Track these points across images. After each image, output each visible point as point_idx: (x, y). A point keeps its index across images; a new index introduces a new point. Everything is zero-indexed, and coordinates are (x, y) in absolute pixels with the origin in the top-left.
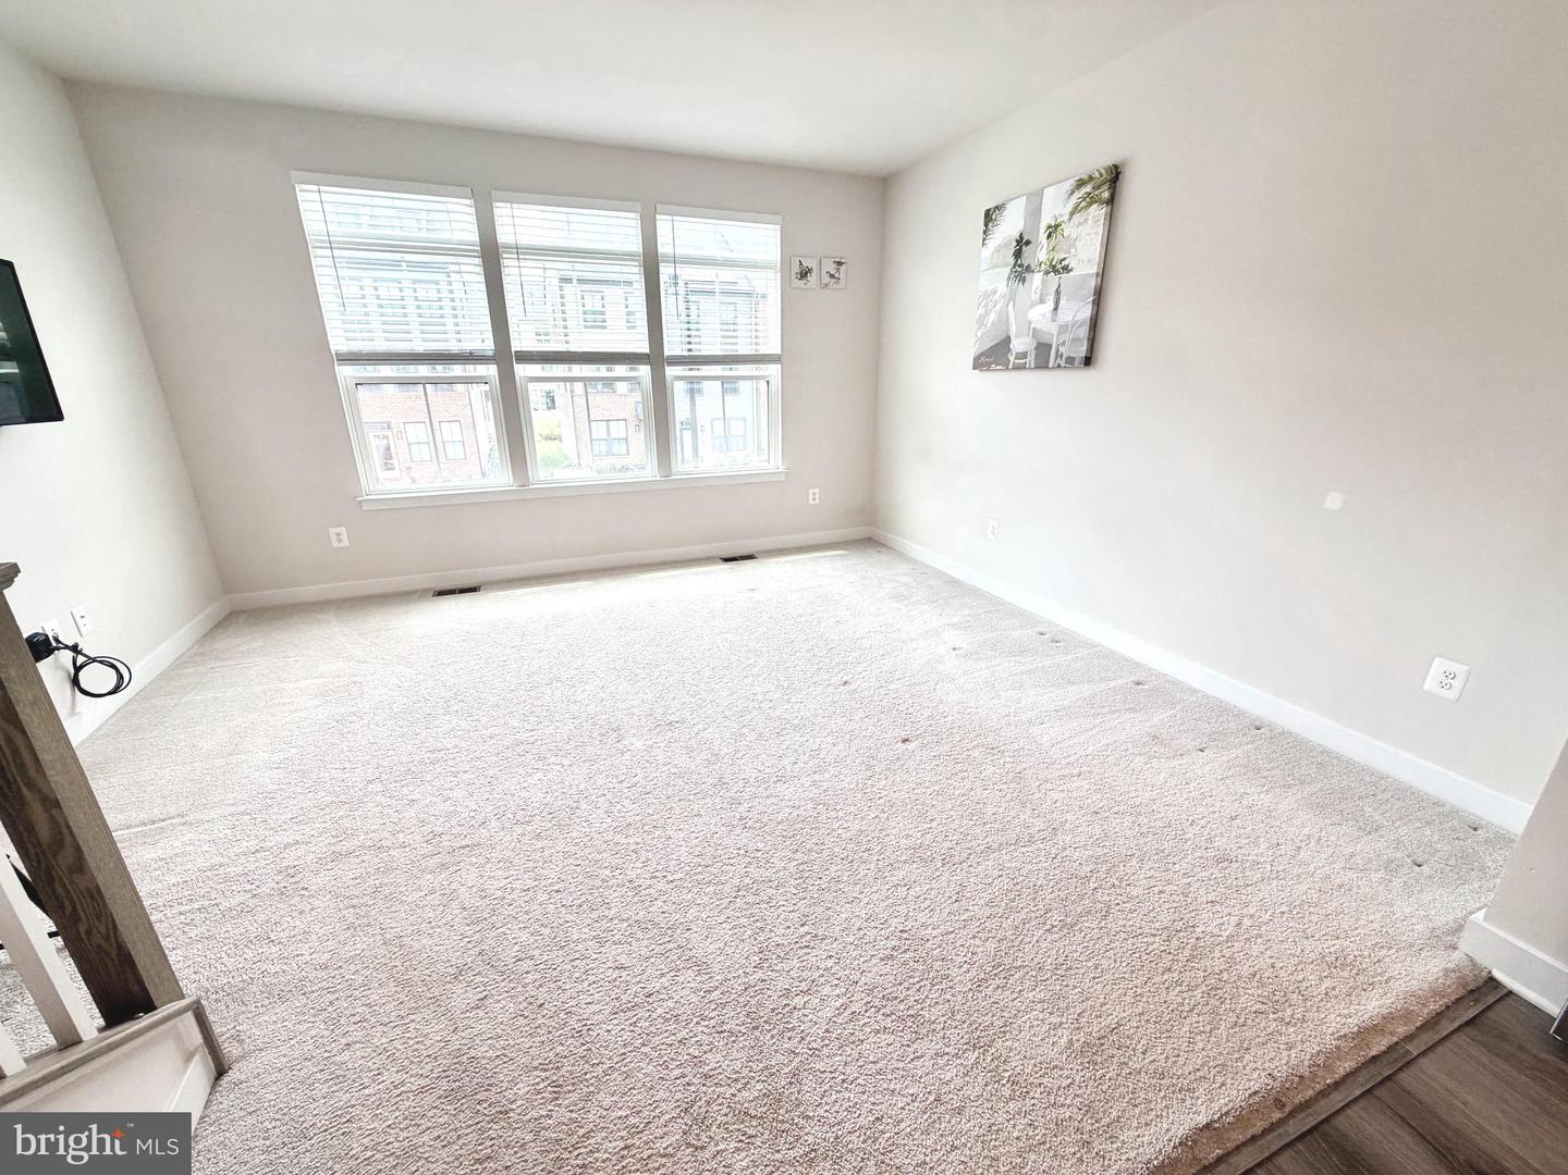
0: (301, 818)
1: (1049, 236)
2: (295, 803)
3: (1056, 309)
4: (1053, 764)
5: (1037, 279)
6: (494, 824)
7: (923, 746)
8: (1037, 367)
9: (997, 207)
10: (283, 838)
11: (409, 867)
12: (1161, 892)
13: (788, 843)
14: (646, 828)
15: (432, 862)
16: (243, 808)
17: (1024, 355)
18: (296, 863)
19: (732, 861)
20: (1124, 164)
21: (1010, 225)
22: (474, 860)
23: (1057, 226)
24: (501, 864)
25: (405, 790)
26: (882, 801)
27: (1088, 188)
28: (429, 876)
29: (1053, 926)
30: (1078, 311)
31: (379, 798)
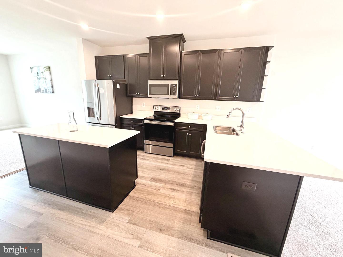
1: (42, 74)
3: (46, 84)
5: (42, 79)
8: (46, 93)
9: (32, 67)
17: (43, 91)
20: (50, 66)
21: (35, 71)
23: (43, 72)
27: (46, 68)
30: (50, 85)
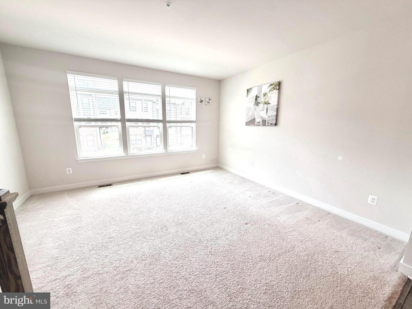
0: (69, 266)
1: (264, 96)
2: (66, 260)
3: (267, 112)
4: (286, 228)
5: (261, 105)
6: (135, 261)
7: (252, 225)
8: (263, 125)
9: (250, 89)
10: (64, 274)
11: (111, 280)
12: (326, 263)
13: (225, 258)
14: (183, 258)
15: (118, 277)
16: (47, 264)
17: (259, 122)
18: (70, 283)
19: (211, 266)
20: (281, 81)
21: (254, 93)
22: (132, 275)
23: (266, 94)
24: (141, 275)
25: (103, 253)
26: (246, 243)
27: (273, 86)
28: (118, 283)
29: (305, 277)
30: (273, 113)
31: (95, 256)
